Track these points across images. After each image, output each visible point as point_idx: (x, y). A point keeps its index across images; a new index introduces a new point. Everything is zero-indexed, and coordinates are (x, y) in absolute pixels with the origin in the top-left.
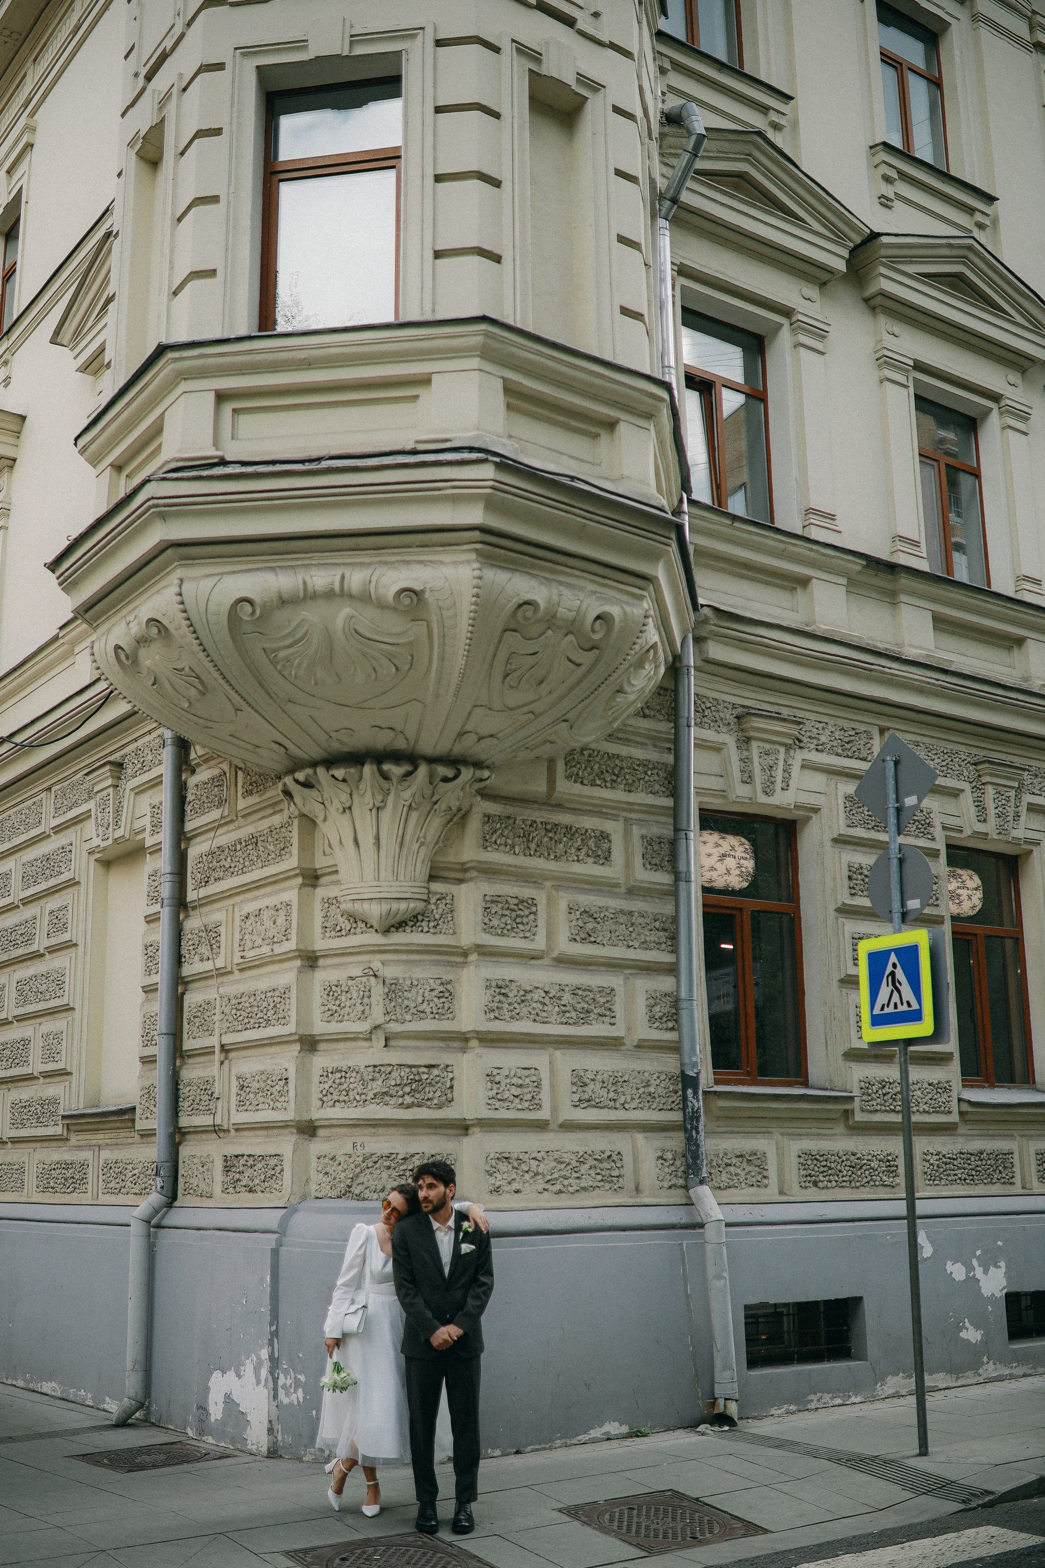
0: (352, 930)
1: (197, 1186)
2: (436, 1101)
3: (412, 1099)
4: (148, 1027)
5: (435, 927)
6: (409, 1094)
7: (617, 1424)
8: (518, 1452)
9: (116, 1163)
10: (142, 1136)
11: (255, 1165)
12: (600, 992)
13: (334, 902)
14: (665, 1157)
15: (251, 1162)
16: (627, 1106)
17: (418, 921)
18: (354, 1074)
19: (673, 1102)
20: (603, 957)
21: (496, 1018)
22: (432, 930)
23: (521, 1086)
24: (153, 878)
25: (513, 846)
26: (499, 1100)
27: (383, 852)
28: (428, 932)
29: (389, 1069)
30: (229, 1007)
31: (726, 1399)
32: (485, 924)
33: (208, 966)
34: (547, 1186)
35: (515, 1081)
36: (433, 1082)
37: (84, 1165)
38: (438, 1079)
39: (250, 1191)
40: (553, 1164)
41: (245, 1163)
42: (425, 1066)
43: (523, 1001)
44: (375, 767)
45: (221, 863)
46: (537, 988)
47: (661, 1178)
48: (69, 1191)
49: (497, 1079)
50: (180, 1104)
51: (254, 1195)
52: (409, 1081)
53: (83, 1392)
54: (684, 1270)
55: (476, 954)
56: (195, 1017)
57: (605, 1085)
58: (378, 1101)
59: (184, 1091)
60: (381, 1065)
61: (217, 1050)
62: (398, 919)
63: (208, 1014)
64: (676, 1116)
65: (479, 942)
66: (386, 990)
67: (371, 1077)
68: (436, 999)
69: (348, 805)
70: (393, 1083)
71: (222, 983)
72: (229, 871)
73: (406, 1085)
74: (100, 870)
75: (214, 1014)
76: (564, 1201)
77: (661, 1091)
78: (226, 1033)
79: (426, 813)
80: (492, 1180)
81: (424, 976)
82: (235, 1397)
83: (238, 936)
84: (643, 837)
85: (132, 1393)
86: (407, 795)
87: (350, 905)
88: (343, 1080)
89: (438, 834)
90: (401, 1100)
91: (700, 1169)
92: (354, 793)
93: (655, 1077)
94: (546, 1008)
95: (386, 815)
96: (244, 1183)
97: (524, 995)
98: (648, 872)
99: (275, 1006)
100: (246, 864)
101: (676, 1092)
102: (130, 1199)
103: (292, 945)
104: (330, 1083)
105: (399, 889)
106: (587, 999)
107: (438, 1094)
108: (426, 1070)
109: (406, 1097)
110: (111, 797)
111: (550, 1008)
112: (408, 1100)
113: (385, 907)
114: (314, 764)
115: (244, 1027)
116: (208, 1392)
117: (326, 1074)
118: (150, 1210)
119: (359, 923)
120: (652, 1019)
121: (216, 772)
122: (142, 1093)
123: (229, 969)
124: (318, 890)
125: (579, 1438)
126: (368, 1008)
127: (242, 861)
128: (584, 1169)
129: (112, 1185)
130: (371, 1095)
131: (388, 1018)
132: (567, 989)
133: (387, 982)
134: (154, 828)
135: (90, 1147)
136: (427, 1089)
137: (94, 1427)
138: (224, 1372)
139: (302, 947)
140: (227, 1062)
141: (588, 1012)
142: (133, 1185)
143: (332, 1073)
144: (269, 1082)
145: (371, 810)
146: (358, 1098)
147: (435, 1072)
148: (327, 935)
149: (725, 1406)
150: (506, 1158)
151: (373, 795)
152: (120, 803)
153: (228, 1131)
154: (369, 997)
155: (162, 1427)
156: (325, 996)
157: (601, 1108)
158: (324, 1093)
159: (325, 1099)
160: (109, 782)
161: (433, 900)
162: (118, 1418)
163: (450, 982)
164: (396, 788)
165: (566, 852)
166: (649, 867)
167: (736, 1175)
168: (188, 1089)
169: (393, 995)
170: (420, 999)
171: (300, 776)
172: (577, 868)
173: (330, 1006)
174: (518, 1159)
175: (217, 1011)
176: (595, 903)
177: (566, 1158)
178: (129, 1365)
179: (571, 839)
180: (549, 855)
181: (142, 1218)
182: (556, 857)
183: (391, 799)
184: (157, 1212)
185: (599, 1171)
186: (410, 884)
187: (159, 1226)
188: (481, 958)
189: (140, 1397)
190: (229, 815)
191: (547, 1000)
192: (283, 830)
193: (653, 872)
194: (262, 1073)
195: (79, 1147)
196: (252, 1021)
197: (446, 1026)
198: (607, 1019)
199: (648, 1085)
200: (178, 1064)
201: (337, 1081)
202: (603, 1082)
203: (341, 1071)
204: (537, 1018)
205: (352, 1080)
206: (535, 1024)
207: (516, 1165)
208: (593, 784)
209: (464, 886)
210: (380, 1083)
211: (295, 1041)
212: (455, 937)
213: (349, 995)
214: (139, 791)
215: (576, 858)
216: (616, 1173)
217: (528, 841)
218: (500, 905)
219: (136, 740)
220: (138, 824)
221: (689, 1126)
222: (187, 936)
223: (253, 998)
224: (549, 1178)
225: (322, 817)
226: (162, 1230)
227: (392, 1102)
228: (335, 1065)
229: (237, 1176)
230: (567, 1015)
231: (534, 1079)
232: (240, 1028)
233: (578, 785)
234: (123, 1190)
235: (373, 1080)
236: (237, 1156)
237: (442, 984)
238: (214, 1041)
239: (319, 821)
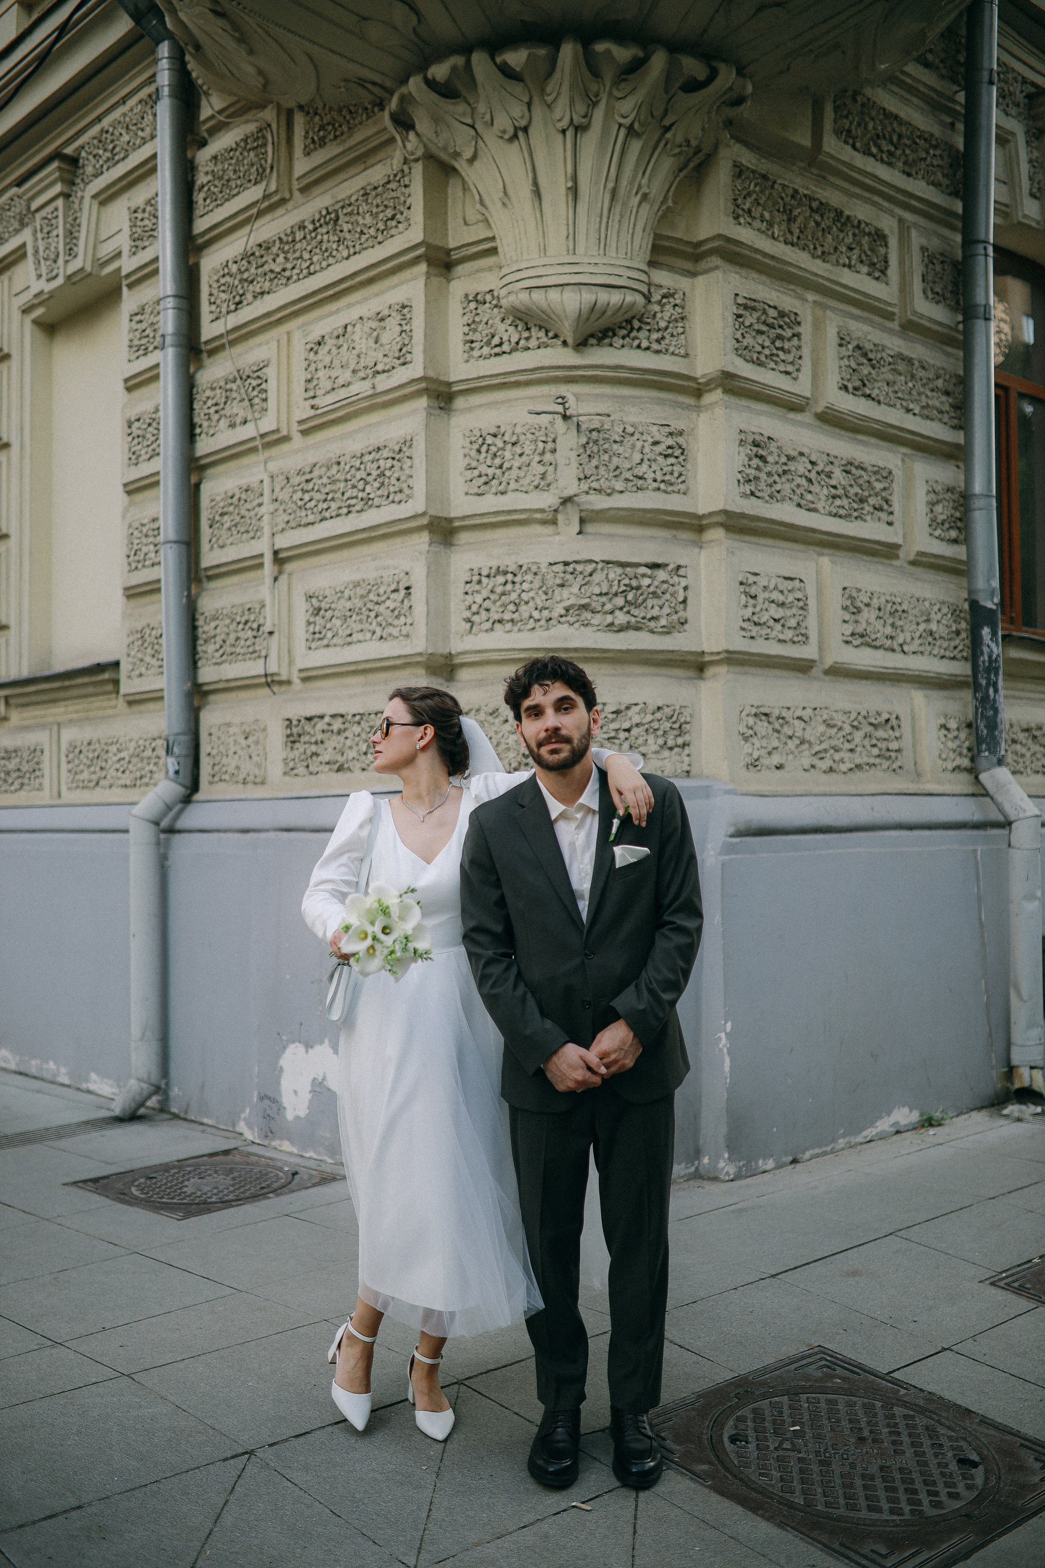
0: (522, 342)
1: (238, 768)
2: (663, 622)
3: (627, 618)
4: (136, 541)
5: (658, 341)
6: (621, 609)
7: (906, 1110)
8: (795, 1161)
9: (89, 744)
10: (130, 703)
11: (345, 730)
12: (875, 473)
13: (488, 297)
14: (948, 726)
15: (337, 725)
16: (906, 648)
17: (632, 329)
18: (529, 577)
19: (955, 648)
20: (877, 421)
21: (752, 494)
22: (655, 346)
23: (782, 605)
24: (138, 318)
25: (771, 224)
26: (755, 624)
27: (582, 208)
28: (648, 348)
29: (590, 568)
30: (288, 490)
31: (1032, 1068)
32: (738, 341)
33: (247, 432)
34: (816, 761)
35: (775, 596)
36: (659, 592)
37: (36, 751)
38: (665, 586)
39: (339, 769)
40: (822, 728)
41: (326, 727)
42: (647, 566)
43: (785, 472)
44: (579, 47)
45: (266, 268)
46: (802, 454)
47: (944, 756)
48: (13, 788)
49: (753, 590)
50: (199, 649)
51: (348, 775)
52: (623, 588)
53: (52, 1065)
54: (978, 888)
55: (719, 391)
56: (222, 515)
57: (881, 614)
58: (572, 620)
59: (206, 628)
60: (576, 562)
61: (268, 559)
62: (603, 323)
63: (248, 505)
64: (962, 669)
65: (730, 369)
66: (584, 440)
67: (558, 581)
68: (660, 459)
69: (523, 123)
70: (597, 590)
71: (270, 457)
72: (281, 277)
73: (616, 595)
74: (40, 336)
75: (260, 505)
76: (835, 783)
77: (942, 631)
78: (283, 530)
79: (652, 143)
80: (747, 748)
81: (643, 420)
82: (333, 1084)
83: (302, 376)
84: (923, 249)
85: (142, 1072)
86: (627, 106)
87: (524, 296)
88: (509, 587)
89: (666, 188)
90: (609, 619)
91: (998, 744)
92: (536, 101)
93: (936, 608)
94: (812, 488)
95: (590, 141)
96: (326, 758)
97: (785, 464)
98: (927, 304)
99: (382, 474)
100: (315, 259)
101: (958, 633)
102: (116, 795)
103: (416, 370)
104: (485, 593)
105: (610, 270)
106: (861, 481)
107: (666, 610)
108: (648, 571)
109: (617, 613)
110: (60, 213)
111: (815, 488)
112: (621, 618)
113: (588, 297)
114: (466, 50)
115: (319, 517)
116: (279, 1076)
117: (477, 578)
118: (159, 807)
119: (534, 331)
120: (934, 523)
121: (251, 128)
122: (131, 639)
123: (284, 432)
124: (453, 284)
125: (865, 1133)
126: (551, 469)
127: (306, 256)
128: (858, 736)
129: (85, 775)
130: (559, 610)
131: (585, 486)
132: (836, 462)
133: (584, 427)
134: (138, 243)
135: (43, 726)
136: (650, 602)
137: (87, 1123)
138: (308, 1046)
139: (431, 374)
140: (283, 579)
141: (862, 501)
142: (119, 774)
143: (488, 576)
144: (372, 596)
145: (564, 132)
146: (536, 614)
147: (662, 575)
148: (476, 353)
149: (1031, 1077)
150: (766, 715)
151: (572, 102)
152: (75, 219)
153: (289, 682)
154: (554, 451)
155: (192, 1121)
156: (473, 453)
157: (876, 647)
158: (475, 608)
159: (476, 619)
160: (58, 188)
161: (656, 297)
162: (124, 1110)
163: (681, 433)
164: (610, 94)
165: (836, 249)
166: (930, 295)
167: (1023, 756)
168: (213, 624)
169: (595, 449)
170: (637, 457)
171: (440, 71)
172: (849, 278)
173: (483, 469)
174: (778, 718)
175: (266, 499)
176: (869, 337)
177: (839, 719)
178: (136, 1031)
179: (842, 231)
180: (815, 248)
181: (149, 816)
182: (823, 253)
183: (599, 115)
184: (169, 808)
185: (874, 741)
186: (627, 263)
187: (171, 830)
188: (726, 398)
189: (155, 1077)
190: (276, 192)
191: (813, 475)
192: (393, 185)
193: (934, 305)
194: (357, 585)
195: (26, 728)
196: (334, 505)
197: (674, 503)
198: (883, 516)
199: (928, 621)
200: (193, 592)
201: (499, 590)
202: (880, 609)
203: (505, 573)
204: (803, 502)
205: (525, 586)
206: (798, 509)
207: (777, 726)
208: (868, 153)
209: (700, 280)
210: (575, 589)
211: (419, 529)
212: (687, 360)
213: (518, 450)
214: (106, 197)
215: (847, 261)
216: (894, 745)
217: (789, 220)
218: (756, 315)
219: (99, 119)
220: (105, 250)
221: (984, 682)
222: (202, 394)
223: (335, 468)
224: (817, 748)
225: (468, 154)
226: (177, 836)
227: (595, 621)
228: (494, 563)
229: (314, 748)
230: (838, 502)
231: (799, 595)
232: (311, 518)
233: (849, 148)
234: (102, 783)
235: (562, 585)
236: (309, 719)
237: (671, 434)
238: (262, 546)
239: (461, 165)
